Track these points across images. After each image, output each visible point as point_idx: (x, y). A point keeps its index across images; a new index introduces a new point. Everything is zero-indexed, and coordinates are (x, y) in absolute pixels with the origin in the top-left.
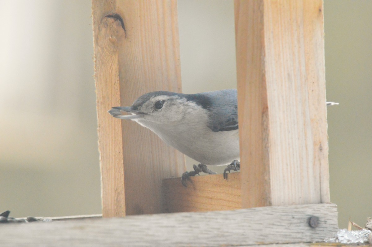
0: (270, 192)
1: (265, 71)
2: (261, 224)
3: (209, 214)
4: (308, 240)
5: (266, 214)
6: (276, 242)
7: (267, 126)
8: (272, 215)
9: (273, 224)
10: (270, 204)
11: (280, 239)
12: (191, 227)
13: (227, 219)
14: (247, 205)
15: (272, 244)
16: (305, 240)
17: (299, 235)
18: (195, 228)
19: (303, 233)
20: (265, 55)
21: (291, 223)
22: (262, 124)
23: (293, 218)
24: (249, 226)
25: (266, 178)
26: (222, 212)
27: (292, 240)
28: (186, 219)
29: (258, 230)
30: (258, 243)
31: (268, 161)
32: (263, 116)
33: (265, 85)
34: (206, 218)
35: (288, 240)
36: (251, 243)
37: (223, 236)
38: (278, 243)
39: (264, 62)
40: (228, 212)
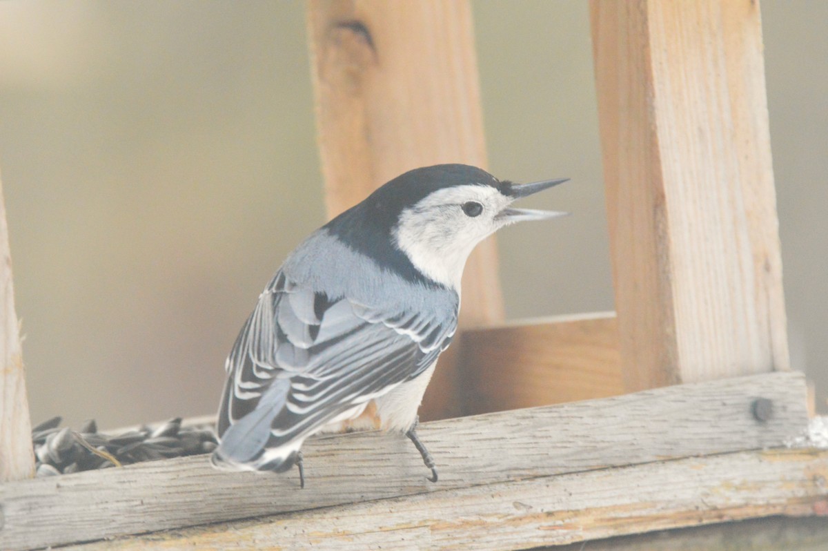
0: (676, 358)
1: (656, 127)
2: (664, 421)
3: (567, 409)
4: (755, 444)
5: (675, 401)
6: (695, 454)
7: (665, 232)
8: (684, 401)
9: (687, 420)
10: (678, 381)
11: (702, 448)
12: (534, 437)
13: (600, 416)
14: (633, 386)
15: (687, 458)
16: (748, 446)
17: (737, 438)
18: (542, 437)
19: (743, 432)
20: (654, 96)
21: (720, 416)
22: (656, 227)
23: (724, 404)
24: (644, 427)
25: (669, 330)
26: (590, 403)
27: (723, 448)
28: (524, 423)
29: (660, 433)
30: (662, 459)
31: (670, 298)
32: (655, 214)
33: (658, 152)
34: (561, 417)
35: (717, 448)
36: (647, 459)
37: (595, 449)
38: (697, 456)
39: (653, 108)
40: (601, 402)
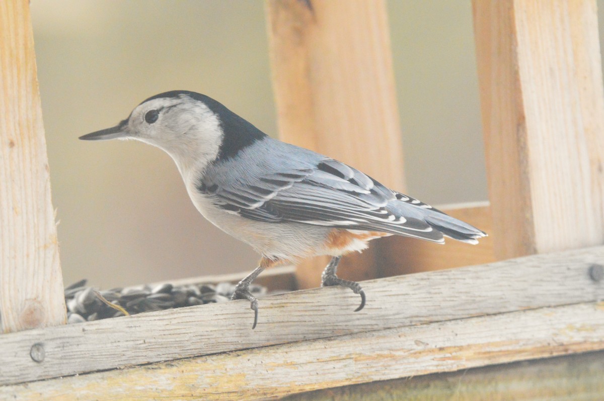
0: (533, 235)
1: (518, 67)
2: (525, 281)
3: (454, 272)
4: (591, 297)
5: (533, 267)
6: (547, 304)
7: (525, 144)
8: (538, 267)
9: (542, 280)
10: (535, 252)
11: (553, 301)
12: (430, 293)
13: (478, 278)
14: (502, 256)
15: (541, 307)
16: (586, 299)
17: (578, 293)
18: (436, 293)
19: (582, 289)
20: (517, 45)
21: (566, 277)
22: (518, 140)
23: (569, 269)
24: (509, 286)
25: (528, 215)
26: (471, 268)
27: (569, 301)
28: (423, 283)
29: (522, 290)
30: (524, 308)
31: (529, 191)
32: (518, 130)
33: (520, 85)
34: (449, 279)
35: (563, 300)
36: (512, 308)
37: (474, 302)
38: (549, 307)
39: (516, 54)
40: (479, 268)
